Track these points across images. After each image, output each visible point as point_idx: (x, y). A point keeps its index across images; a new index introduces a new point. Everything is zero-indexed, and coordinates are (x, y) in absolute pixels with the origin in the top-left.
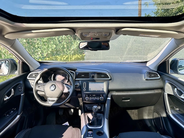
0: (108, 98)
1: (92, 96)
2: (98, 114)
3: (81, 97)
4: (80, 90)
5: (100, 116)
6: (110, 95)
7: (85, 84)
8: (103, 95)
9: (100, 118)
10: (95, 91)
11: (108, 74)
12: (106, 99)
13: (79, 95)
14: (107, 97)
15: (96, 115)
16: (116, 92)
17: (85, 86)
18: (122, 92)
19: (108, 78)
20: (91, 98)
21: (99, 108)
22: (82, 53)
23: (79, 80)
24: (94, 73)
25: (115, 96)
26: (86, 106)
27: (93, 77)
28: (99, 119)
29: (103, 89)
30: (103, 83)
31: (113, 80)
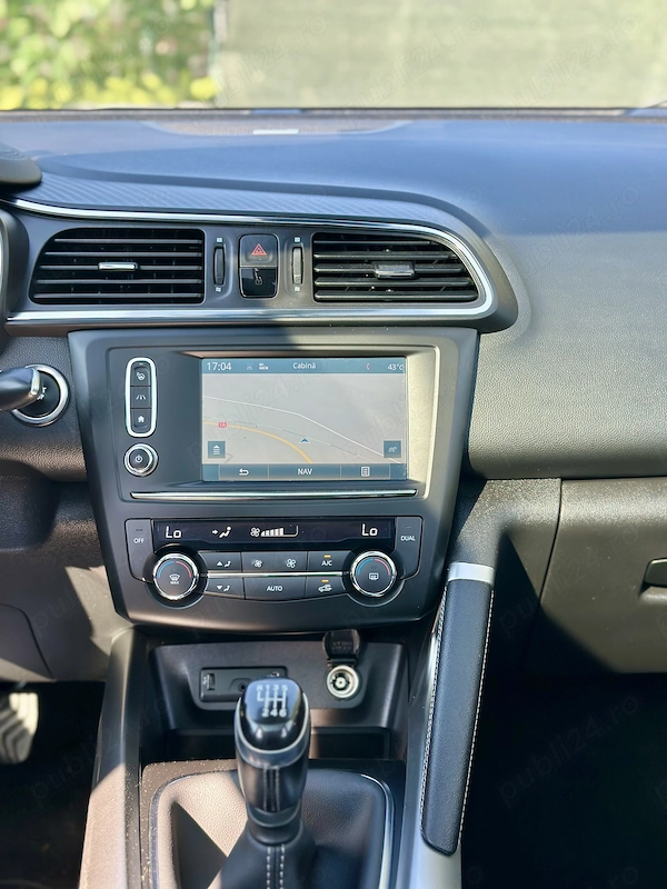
0: (460, 571)
1: (242, 544)
2: (322, 784)
3: (99, 552)
4: (74, 460)
5: (343, 810)
6: (480, 531)
7: (140, 387)
8: (387, 522)
9: (350, 836)
10: (293, 469)
11: (459, 247)
12: (440, 585)
13: (71, 525)
14: (449, 548)
15: (288, 803)
16: (570, 489)
17: (141, 408)
18: (642, 484)
19: (470, 292)
20: (223, 577)
21: (347, 684)
22: (180, 63)
23: (61, 332)
24: (281, 230)
25: (554, 532)
26: (180, 663)
27: (260, 286)
28: (330, 850)
29: (393, 447)
30: (392, 363)
31: (533, 328)
